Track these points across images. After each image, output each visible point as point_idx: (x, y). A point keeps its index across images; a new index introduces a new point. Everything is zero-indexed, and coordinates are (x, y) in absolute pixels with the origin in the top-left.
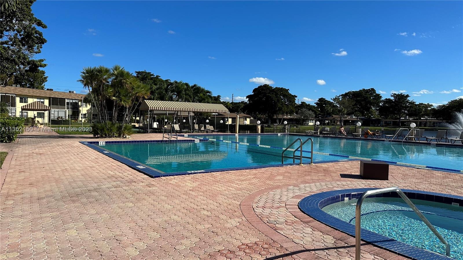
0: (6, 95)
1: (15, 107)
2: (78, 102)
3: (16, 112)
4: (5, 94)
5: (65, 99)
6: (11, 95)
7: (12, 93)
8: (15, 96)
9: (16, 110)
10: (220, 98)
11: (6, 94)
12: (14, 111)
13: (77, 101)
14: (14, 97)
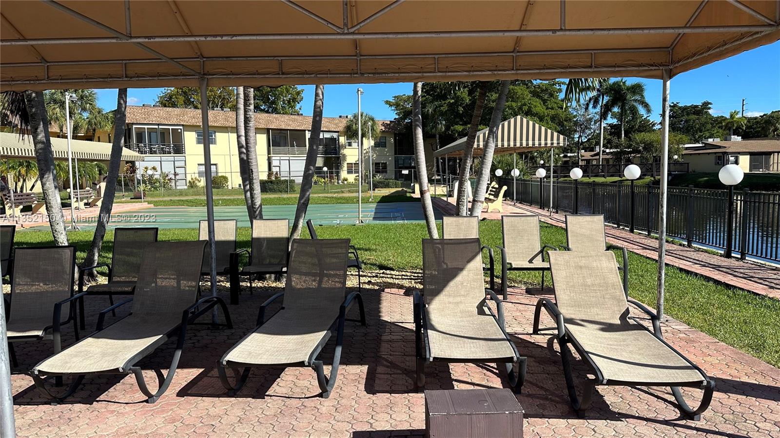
0: (160, 127)
1: (182, 153)
2: (338, 136)
3: (186, 165)
4: (157, 127)
5: (305, 130)
6: (171, 127)
7: (174, 122)
8: (181, 129)
9: (185, 161)
10: (709, 108)
11: (158, 125)
12: (182, 164)
13: (335, 135)
14: (180, 131)
